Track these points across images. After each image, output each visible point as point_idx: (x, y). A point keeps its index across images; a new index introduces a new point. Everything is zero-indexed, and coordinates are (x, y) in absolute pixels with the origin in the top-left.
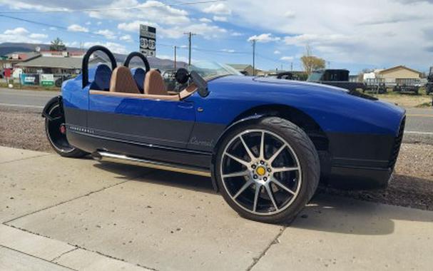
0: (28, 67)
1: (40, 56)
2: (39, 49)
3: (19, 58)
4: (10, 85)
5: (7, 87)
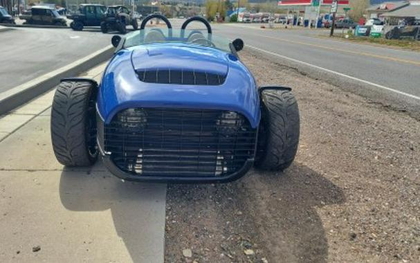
1: (407, 5)
3: (386, 8)
4: (347, 36)
5: (344, 37)
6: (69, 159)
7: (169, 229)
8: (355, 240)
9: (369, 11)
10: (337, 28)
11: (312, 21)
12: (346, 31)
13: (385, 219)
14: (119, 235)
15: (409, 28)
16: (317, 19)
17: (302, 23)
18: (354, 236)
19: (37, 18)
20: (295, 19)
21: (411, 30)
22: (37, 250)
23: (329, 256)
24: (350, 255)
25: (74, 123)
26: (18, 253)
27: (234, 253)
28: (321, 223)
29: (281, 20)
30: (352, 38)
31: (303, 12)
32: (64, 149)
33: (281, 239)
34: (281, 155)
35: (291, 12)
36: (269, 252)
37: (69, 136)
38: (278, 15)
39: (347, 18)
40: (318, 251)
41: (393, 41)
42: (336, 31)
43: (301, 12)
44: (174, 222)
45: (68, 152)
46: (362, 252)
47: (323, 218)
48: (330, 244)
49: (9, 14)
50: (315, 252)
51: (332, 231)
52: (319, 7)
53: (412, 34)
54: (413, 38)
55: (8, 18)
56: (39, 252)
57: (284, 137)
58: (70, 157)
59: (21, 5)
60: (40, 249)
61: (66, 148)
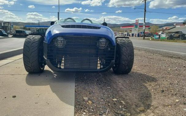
0: (169, 32)
1: (175, 27)
2: (175, 24)
3: (166, 29)
4: (151, 39)
5: (149, 40)
6: (30, 68)
7: (77, 91)
8: (164, 92)
9: (159, 30)
10: (146, 37)
11: (135, 34)
12: (150, 38)
13: (177, 86)
14: (53, 92)
15: (177, 35)
16: (137, 33)
17: (131, 35)
18: (163, 91)
19: (18, 34)
20: (128, 34)
21: (178, 36)
22: (14, 97)
23: (153, 98)
24: (162, 97)
25: (33, 50)
26: (5, 98)
27: (108, 100)
28: (147, 88)
29: (122, 34)
30: (153, 40)
31: (131, 31)
32: (28, 62)
33: (129, 94)
34: (126, 64)
35: (126, 31)
36: (124, 98)
37: (31, 56)
38: (121, 32)
39: (150, 33)
40: (147, 97)
41: (170, 40)
42: (145, 38)
43: (130, 31)
44: (79, 89)
45: (30, 64)
46: (168, 96)
47: (148, 87)
48: (152, 94)
49: (6, 33)
50: (146, 97)
51: (153, 90)
52: (138, 28)
53: (178, 37)
54: (179, 39)
55: (6, 34)
56: (16, 98)
57: (127, 56)
58: (31, 67)
59: (11, 31)
60: (16, 97)
61: (29, 62)
